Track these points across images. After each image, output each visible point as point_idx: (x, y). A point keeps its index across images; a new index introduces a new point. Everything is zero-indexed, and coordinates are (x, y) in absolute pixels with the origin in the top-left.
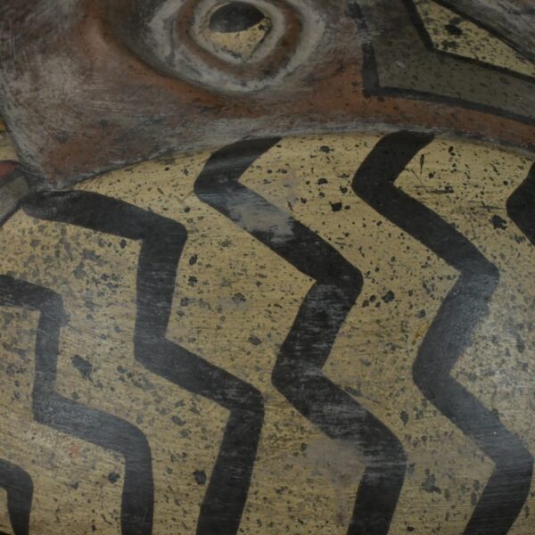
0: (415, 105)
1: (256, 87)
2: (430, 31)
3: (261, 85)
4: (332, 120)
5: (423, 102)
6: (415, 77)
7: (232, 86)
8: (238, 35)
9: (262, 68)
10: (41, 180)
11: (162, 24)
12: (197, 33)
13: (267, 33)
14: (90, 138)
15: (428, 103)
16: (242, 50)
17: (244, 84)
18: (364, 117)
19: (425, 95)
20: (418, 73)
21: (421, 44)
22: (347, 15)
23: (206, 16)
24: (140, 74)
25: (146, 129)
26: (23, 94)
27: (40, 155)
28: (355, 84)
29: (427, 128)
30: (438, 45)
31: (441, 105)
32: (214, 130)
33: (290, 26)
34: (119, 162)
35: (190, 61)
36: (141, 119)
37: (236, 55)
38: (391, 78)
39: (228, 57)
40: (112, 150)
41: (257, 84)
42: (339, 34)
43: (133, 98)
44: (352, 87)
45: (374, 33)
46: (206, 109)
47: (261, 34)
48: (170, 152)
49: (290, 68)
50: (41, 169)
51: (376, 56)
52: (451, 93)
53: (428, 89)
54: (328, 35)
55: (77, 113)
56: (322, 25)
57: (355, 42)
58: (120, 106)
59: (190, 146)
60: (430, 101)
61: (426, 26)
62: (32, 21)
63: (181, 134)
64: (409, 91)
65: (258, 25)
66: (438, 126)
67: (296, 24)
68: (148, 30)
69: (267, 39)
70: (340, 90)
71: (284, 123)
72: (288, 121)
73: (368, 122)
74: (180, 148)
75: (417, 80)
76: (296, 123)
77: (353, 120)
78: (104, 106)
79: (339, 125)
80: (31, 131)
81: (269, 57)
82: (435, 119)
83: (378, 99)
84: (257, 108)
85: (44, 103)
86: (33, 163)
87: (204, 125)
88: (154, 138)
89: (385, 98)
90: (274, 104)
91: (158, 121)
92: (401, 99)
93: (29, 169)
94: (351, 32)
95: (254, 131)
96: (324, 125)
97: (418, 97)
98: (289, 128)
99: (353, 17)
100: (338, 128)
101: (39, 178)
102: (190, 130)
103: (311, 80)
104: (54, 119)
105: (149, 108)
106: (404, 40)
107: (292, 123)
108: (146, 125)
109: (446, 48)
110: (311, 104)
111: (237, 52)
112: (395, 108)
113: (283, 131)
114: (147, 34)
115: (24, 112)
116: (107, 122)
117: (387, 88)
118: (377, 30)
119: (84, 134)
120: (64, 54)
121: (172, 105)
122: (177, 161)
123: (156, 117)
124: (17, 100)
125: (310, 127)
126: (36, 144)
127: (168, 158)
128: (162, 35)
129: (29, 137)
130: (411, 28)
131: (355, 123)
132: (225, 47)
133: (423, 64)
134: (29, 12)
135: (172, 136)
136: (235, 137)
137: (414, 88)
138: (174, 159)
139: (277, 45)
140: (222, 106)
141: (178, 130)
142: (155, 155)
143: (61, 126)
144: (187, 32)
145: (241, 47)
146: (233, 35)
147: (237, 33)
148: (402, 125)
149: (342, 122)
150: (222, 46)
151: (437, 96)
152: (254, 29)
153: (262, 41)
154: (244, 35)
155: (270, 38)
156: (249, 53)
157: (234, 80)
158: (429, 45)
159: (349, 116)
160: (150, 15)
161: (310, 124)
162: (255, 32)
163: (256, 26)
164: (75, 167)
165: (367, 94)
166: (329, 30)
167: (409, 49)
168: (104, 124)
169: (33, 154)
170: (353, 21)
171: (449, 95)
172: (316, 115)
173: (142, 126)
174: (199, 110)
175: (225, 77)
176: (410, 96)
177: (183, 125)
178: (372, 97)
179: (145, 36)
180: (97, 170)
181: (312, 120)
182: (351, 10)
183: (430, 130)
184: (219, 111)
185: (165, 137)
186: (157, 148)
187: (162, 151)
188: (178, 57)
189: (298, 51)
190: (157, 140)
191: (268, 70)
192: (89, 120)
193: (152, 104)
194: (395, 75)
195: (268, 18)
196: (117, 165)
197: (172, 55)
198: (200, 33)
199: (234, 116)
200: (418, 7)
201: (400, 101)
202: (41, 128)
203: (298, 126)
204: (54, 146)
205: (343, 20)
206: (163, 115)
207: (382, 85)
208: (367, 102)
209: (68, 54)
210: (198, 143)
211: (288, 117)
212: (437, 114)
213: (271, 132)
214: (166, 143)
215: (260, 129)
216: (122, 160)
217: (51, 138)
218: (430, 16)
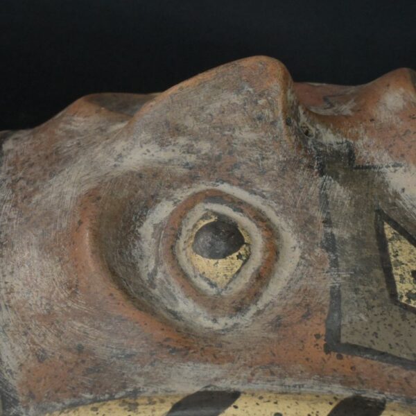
0: (372, 366)
1: (226, 324)
2: (397, 278)
3: (231, 322)
4: (291, 375)
5: (380, 363)
6: (375, 334)
7: (204, 321)
8: (217, 263)
9: (234, 305)
10: (16, 401)
11: (152, 230)
12: (181, 249)
13: (245, 262)
14: (66, 363)
15: (384, 364)
16: (219, 280)
17: (215, 321)
18: (322, 375)
19: (383, 355)
20: (379, 330)
21: (386, 293)
22: (323, 247)
23: (192, 230)
24: (119, 304)
25: (117, 362)
26: (15, 295)
27: (19, 372)
28: (318, 336)
29: (380, 393)
30: (402, 297)
31: (396, 367)
32: (179, 374)
33: (267, 256)
34: (88, 396)
35: (169, 284)
36: (114, 351)
37: (212, 285)
38: (352, 333)
39: (204, 285)
40: (84, 381)
41: (228, 322)
42: (311, 269)
43: (110, 327)
44: (314, 339)
45: (344, 275)
46: (174, 350)
47: (239, 263)
48: (136, 393)
49: (260, 305)
50: (18, 389)
51: (343, 303)
52: (407, 354)
53: (386, 349)
54: (301, 267)
55: (59, 331)
56: (298, 252)
57: (325, 282)
58: (97, 333)
59: (155, 388)
60: (387, 362)
61: (394, 271)
62: (38, 204)
63: (148, 373)
64: (368, 350)
65: (237, 254)
66: (390, 392)
67: (274, 252)
68: (138, 237)
69: (243, 270)
70: (302, 341)
71: (246, 373)
72: (249, 372)
73: (324, 382)
74: (145, 389)
75: (377, 337)
76: (257, 375)
77: (310, 378)
78: (82, 329)
79: (297, 383)
80: (15, 340)
81: (241, 292)
82: (389, 383)
83: (337, 356)
84: (222, 353)
85: (31, 310)
86: (11, 381)
87: (171, 367)
88: (124, 374)
89: (344, 355)
90: (239, 350)
91: (130, 356)
92: (359, 358)
93: (6, 388)
94: (323, 269)
95: (216, 379)
96: (283, 381)
97: (376, 357)
98: (249, 381)
99: (327, 250)
100: (295, 386)
101: (14, 399)
102: (157, 370)
103: (277, 324)
104: (37, 333)
105: (123, 340)
106: (371, 288)
107: (253, 375)
108: (119, 358)
109: (409, 301)
110: (274, 355)
111: (213, 281)
112: (352, 368)
113: (243, 384)
114: (136, 243)
115: (12, 317)
116: (83, 348)
117: (347, 344)
118: (347, 270)
119: (61, 357)
120: (57, 258)
121: (144, 342)
122: (140, 408)
123: (128, 352)
124: (9, 301)
125: (269, 381)
126: (18, 358)
127: (132, 401)
128: (150, 244)
129: (12, 348)
130: (379, 273)
131: (312, 381)
132: (204, 273)
133: (385, 319)
134: (36, 190)
135: (140, 375)
136: (197, 385)
137: (374, 347)
138: (137, 405)
139: (251, 279)
140: (189, 349)
141: (147, 368)
142: (121, 394)
143: (42, 342)
144: (172, 247)
145: (218, 277)
146: (213, 261)
147: (216, 261)
148: (356, 388)
149: (300, 379)
150: (201, 272)
151: (394, 357)
152: (232, 258)
153: (239, 271)
154: (222, 263)
155: (246, 269)
156: (225, 284)
157: (206, 314)
158: (394, 295)
159: (308, 374)
160: (142, 218)
161: (270, 377)
162: (233, 261)
163: (235, 255)
164: (48, 393)
165: (327, 349)
166: (303, 261)
167: (374, 299)
168: (80, 349)
169: (13, 370)
170: (326, 255)
171: (405, 356)
172: (276, 368)
173: (114, 359)
174: (168, 350)
175: (199, 310)
176: (368, 356)
177: (152, 364)
178: (332, 353)
179: (134, 245)
180: (67, 402)
181: (272, 373)
182: (327, 240)
183: (383, 396)
184: (186, 354)
185: (133, 374)
186: (124, 387)
187: (129, 390)
188: (160, 276)
189: (271, 284)
190: (125, 376)
191: (239, 308)
192: (69, 341)
193: (126, 338)
194: (356, 330)
195: (248, 244)
196: (87, 399)
197: (155, 271)
198: (184, 249)
199: (199, 361)
200: (389, 244)
201: (357, 360)
202: (25, 339)
203: (258, 379)
204: (33, 364)
205: (318, 251)
206: (134, 350)
207: (343, 340)
208: (326, 359)
209: (60, 260)
210: (163, 387)
211: (251, 367)
212: (391, 377)
213: (232, 383)
214: (133, 381)
215: (222, 378)
216: (91, 394)
217: (31, 354)
218: (400, 258)
